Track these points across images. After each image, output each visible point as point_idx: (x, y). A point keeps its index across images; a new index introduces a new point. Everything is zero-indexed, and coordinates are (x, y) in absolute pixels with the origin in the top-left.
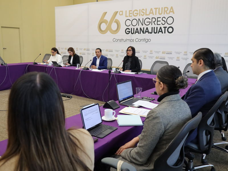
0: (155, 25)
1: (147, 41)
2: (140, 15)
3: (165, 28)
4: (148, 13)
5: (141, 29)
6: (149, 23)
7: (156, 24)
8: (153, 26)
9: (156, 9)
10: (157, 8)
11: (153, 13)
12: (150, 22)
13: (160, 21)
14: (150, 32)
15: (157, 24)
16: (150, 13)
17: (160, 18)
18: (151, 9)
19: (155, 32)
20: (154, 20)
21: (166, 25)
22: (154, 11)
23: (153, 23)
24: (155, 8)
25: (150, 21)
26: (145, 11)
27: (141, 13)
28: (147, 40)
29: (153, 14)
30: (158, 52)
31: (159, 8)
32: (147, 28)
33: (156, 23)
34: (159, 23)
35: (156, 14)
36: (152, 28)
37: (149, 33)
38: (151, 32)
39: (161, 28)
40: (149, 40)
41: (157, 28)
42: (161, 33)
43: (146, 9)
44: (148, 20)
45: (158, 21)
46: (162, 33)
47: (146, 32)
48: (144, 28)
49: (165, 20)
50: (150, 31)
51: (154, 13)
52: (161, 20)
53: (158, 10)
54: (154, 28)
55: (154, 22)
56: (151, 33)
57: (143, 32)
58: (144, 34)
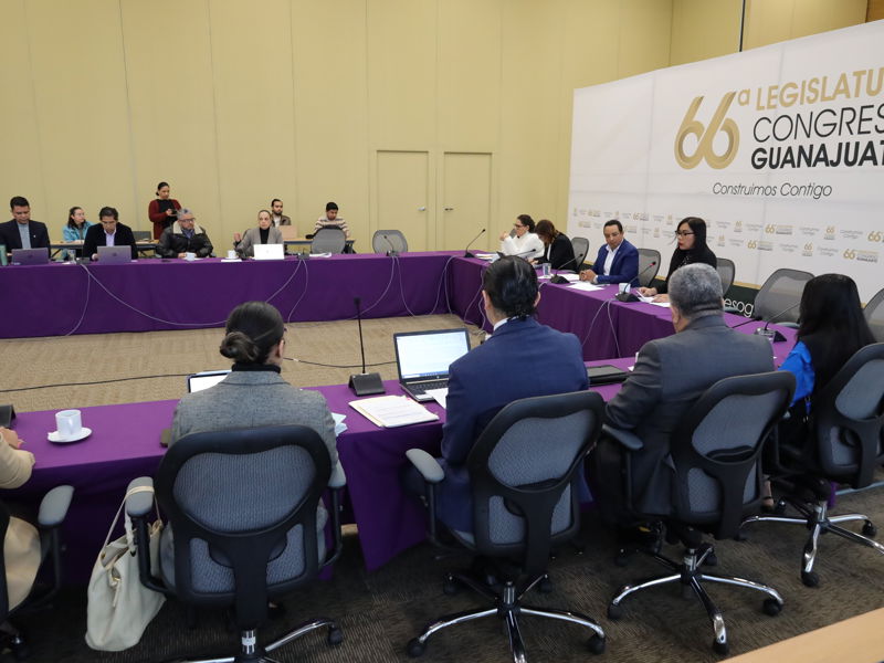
0: (851, 133)
1: (819, 192)
2: (802, 103)
4: (829, 92)
5: (801, 149)
6: (832, 127)
7: (855, 130)
8: (845, 137)
9: (858, 74)
10: (864, 72)
11: (846, 91)
12: (835, 125)
13: (871, 119)
14: (832, 162)
15: (860, 133)
16: (837, 91)
17: (872, 106)
18: (843, 78)
19: (851, 159)
20: (848, 115)
22: (852, 82)
23: (844, 126)
24: (855, 74)
25: (837, 119)
26: (819, 87)
27: (808, 93)
28: (818, 191)
29: (848, 96)
30: (852, 235)
31: (871, 72)
32: (823, 148)
33: (854, 126)
34: (865, 126)
35: (857, 95)
36: (840, 145)
37: (827, 165)
38: (835, 161)
39: (870, 145)
40: (827, 191)
41: (857, 144)
42: (871, 162)
43: (825, 78)
44: (827, 117)
45: (861, 120)
46: (875, 163)
47: (818, 159)
48: (811, 146)
50: (832, 156)
51: (852, 91)
52: (875, 117)
53: (864, 79)
54: (848, 144)
55: (848, 124)
56: (835, 164)
57: (809, 163)
58: (812, 168)
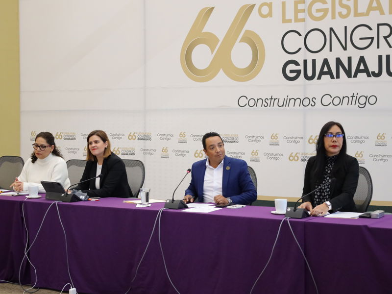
0: (390, 46)
1: (364, 102)
2: (333, 17)
4: (362, 9)
5: (339, 62)
6: (370, 41)
8: (384, 50)
11: (380, 8)
12: (372, 39)
14: (373, 73)
16: (370, 8)
20: (385, 31)
23: (382, 40)
25: (373, 34)
26: (350, 4)
28: (363, 100)
29: (382, 13)
32: (362, 60)
35: (390, 12)
36: (380, 57)
37: (369, 75)
38: (377, 72)
40: (372, 100)
44: (363, 32)
47: (358, 71)
48: (350, 59)
50: (373, 67)
54: (388, 57)
55: (385, 38)
56: (378, 75)
57: (348, 73)
58: (352, 79)
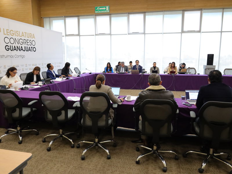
1: (23, 57)
2: (15, 36)
3: (32, 47)
4: (21, 35)
5: (17, 47)
6: (22, 43)
7: (27, 44)
8: (25, 46)
17: (28, 40)
19: (27, 50)
20: (25, 41)
21: (32, 46)
22: (24, 34)
25: (23, 41)
26: (18, 33)
27: (16, 34)
28: (22, 56)
29: (24, 37)
30: (30, 65)
32: (22, 47)
33: (26, 43)
34: (28, 44)
35: (26, 37)
37: (23, 51)
39: (29, 48)
41: (27, 47)
42: (30, 51)
43: (19, 32)
44: (21, 41)
45: (27, 42)
47: (21, 50)
48: (19, 46)
49: (31, 42)
50: (24, 49)
52: (29, 42)
53: (26, 34)
55: (25, 43)
56: (25, 51)
57: (19, 50)
58: (20, 51)
